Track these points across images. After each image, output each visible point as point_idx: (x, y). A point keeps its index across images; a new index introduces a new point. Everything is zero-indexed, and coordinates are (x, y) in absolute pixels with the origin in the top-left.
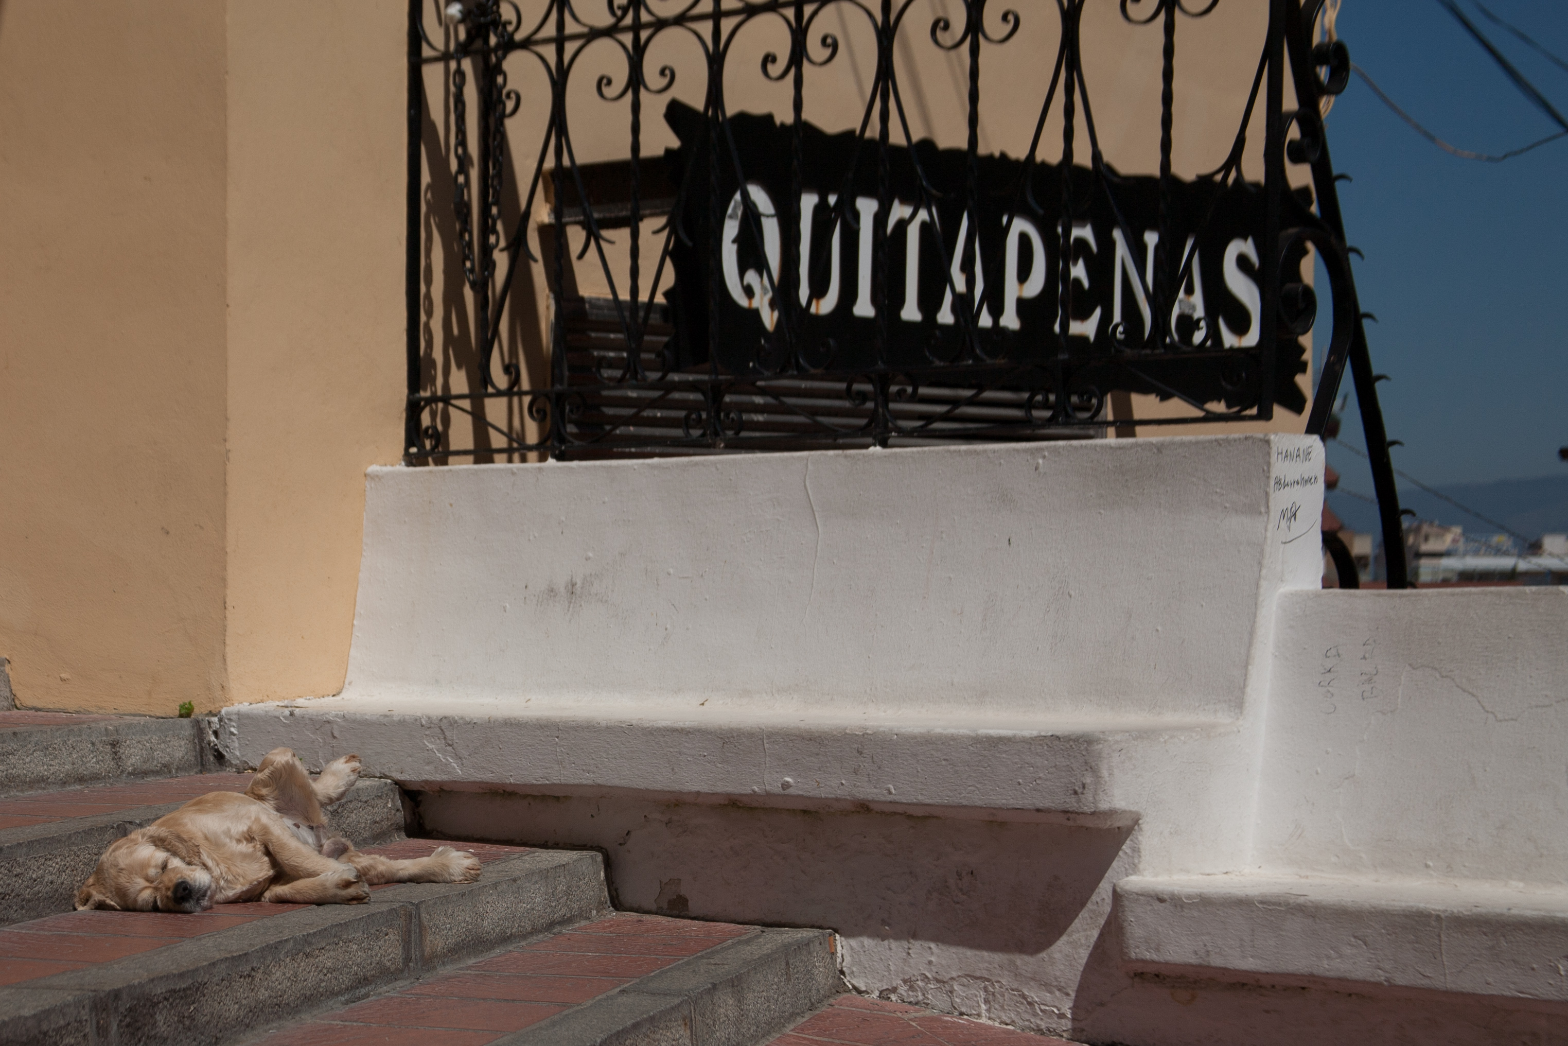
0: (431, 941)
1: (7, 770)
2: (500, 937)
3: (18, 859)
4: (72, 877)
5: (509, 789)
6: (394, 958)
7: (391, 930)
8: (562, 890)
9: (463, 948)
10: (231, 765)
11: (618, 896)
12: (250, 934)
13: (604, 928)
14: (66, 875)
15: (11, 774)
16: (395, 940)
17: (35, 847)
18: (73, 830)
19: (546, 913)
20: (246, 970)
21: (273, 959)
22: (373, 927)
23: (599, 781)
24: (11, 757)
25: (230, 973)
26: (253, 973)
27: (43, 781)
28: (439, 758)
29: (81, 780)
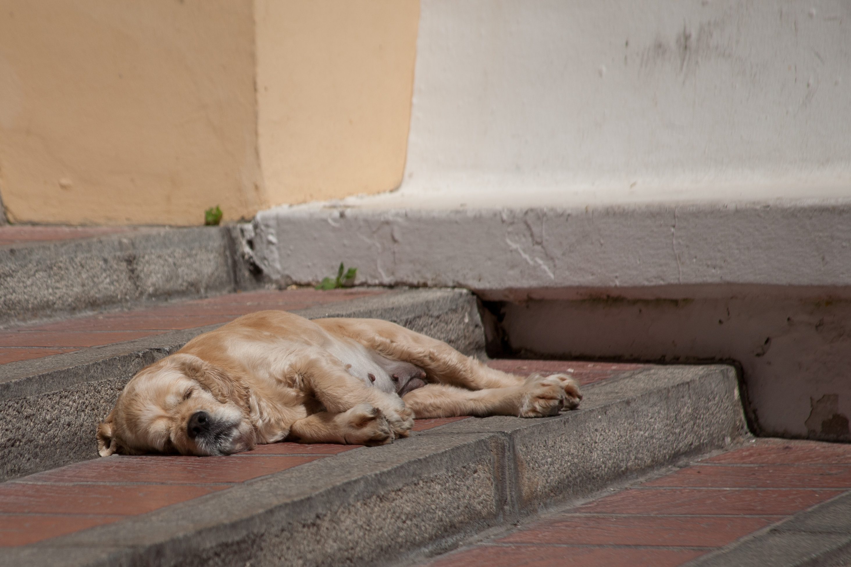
0: (529, 479)
1: (5, 296)
2: (614, 472)
3: (28, 397)
4: (93, 418)
5: (614, 294)
6: (484, 500)
7: (480, 466)
8: (687, 413)
9: (569, 486)
10: (271, 281)
11: (757, 419)
12: (311, 476)
13: (743, 458)
14: (85, 416)
15: (10, 300)
16: (485, 479)
17: (48, 382)
18: (91, 361)
19: (668, 441)
20: (310, 517)
21: (341, 504)
22: (458, 463)
23: (729, 278)
24: (8, 279)
25: (291, 521)
26: (318, 522)
27: (48, 306)
28: (525, 260)
29: (93, 304)
